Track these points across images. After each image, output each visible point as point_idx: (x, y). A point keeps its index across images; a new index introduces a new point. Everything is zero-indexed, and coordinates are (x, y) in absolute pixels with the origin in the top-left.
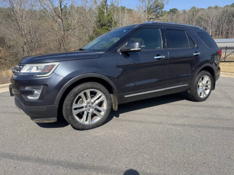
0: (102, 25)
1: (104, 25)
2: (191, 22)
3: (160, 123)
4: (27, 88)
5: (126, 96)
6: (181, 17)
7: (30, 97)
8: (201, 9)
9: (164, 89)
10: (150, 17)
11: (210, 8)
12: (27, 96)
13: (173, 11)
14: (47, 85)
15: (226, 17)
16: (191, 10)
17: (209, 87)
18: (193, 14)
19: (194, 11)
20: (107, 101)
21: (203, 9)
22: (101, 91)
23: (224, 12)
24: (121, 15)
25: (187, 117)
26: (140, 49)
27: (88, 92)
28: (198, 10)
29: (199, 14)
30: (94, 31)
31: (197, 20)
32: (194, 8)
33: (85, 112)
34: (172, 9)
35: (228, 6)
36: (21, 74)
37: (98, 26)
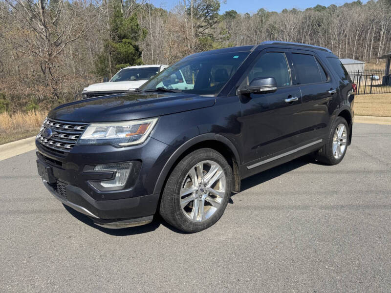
0: (122, 37)
1: (124, 37)
2: (258, 32)
3: (306, 207)
4: (98, 169)
5: (249, 167)
6: (243, 24)
7: (105, 185)
8: (272, 12)
9: (295, 151)
10: (198, 24)
11: (285, 11)
12: (100, 182)
13: (231, 15)
14: (140, 161)
15: (308, 26)
16: (258, 14)
17: (345, 141)
18: (262, 21)
19: (263, 15)
20: (226, 179)
21: (276, 12)
22: (218, 162)
23: (305, 18)
24: (150, 18)
25: (336, 192)
26: (275, 88)
27: (200, 166)
28: (268, 15)
29: (271, 20)
30: (106, 47)
31: (267, 29)
32: (262, 10)
33: (196, 201)
34: (228, 11)
35: (310, 9)
36: (80, 142)
37: (114, 39)
